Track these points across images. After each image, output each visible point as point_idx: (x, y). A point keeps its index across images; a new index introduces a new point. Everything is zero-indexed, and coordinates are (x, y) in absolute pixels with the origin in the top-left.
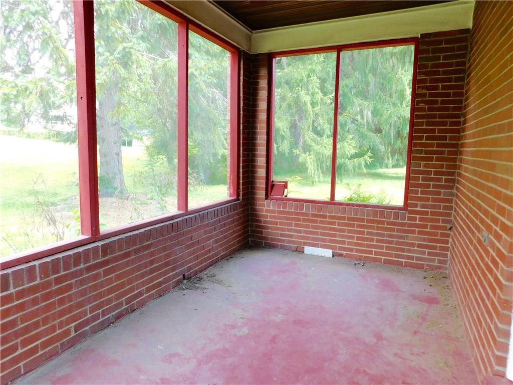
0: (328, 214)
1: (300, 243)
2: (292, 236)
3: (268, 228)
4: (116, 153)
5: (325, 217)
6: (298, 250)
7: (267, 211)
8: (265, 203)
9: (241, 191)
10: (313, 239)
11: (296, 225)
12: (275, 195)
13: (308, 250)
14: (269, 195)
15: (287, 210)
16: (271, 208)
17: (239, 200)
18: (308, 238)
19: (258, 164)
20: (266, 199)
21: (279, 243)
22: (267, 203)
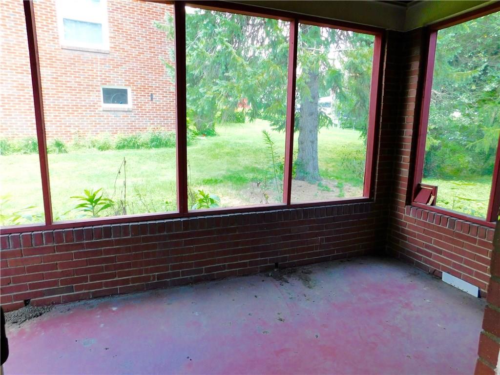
0: (478, 238)
1: (438, 266)
2: (430, 255)
3: (405, 238)
4: (311, 141)
5: (474, 241)
6: (434, 273)
7: (406, 218)
8: (405, 208)
9: (376, 191)
10: (455, 265)
11: (436, 243)
12: (419, 201)
13: (446, 277)
14: (412, 200)
15: (427, 222)
16: (411, 216)
17: (373, 200)
18: (448, 263)
19: (402, 162)
20: (407, 204)
21: (416, 260)
22: (407, 209)
